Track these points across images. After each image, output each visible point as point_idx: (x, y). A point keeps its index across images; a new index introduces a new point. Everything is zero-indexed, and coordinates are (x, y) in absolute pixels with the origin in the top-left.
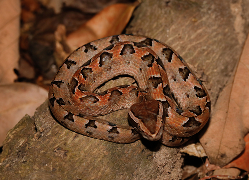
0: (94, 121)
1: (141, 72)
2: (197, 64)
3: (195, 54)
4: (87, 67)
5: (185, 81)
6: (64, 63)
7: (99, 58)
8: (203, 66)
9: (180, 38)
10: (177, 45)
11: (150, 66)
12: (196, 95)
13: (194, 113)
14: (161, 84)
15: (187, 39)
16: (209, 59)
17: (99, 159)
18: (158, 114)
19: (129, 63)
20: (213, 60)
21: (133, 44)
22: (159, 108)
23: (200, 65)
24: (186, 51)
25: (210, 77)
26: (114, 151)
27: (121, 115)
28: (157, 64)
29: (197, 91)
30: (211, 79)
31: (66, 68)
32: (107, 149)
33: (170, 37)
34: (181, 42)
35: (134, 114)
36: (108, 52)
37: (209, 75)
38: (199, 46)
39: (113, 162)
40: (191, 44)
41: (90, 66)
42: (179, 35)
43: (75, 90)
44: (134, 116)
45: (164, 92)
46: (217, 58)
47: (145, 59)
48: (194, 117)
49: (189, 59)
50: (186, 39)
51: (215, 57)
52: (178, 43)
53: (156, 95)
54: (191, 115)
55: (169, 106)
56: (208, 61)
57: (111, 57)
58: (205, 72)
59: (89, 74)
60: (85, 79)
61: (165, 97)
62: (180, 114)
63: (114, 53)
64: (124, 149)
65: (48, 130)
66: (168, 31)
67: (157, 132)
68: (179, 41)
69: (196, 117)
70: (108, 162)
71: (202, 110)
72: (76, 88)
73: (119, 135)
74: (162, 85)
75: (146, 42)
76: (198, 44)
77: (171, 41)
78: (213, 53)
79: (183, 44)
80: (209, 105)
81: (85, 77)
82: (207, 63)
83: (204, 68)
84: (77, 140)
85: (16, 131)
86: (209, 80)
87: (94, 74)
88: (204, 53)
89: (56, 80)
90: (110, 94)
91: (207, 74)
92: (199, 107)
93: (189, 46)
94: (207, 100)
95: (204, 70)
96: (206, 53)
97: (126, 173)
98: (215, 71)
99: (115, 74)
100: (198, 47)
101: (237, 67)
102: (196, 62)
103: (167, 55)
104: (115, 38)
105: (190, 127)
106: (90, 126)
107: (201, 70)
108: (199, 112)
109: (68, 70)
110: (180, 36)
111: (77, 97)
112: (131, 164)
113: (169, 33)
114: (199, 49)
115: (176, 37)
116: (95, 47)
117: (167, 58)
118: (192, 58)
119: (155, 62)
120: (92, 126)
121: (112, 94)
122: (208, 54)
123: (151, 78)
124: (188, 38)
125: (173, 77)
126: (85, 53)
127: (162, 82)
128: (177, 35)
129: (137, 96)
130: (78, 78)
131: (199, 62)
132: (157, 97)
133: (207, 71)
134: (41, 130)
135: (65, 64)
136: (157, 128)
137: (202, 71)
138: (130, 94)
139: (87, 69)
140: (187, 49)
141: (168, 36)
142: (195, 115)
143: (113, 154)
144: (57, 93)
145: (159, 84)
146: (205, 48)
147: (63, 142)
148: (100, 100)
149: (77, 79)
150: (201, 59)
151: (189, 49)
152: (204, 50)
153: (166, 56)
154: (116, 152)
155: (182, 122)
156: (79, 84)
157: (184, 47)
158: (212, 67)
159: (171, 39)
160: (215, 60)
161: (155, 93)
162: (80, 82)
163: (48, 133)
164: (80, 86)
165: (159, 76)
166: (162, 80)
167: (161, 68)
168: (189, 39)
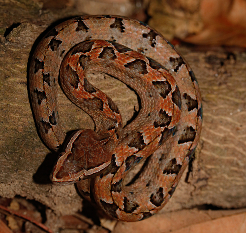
0: (46, 98)
1: (147, 117)
2: (213, 167)
3: (225, 158)
4: (116, 52)
5: (164, 173)
6: (116, 18)
7: (134, 60)
8: (215, 174)
9: (238, 129)
10: (225, 132)
11: (156, 125)
12: (152, 195)
13: (125, 205)
14: (137, 150)
15: (239, 138)
16: (229, 176)
17: (7, 126)
18: (88, 169)
19: (151, 96)
20: (232, 180)
21: (173, 90)
22: (98, 166)
23: (213, 171)
24: (222, 146)
25: (208, 188)
26: (28, 137)
27: (80, 120)
28: (162, 133)
29: (157, 193)
30: (206, 189)
31: (111, 24)
32: (25, 128)
33: (231, 117)
34: (231, 134)
35: (76, 139)
36: (148, 67)
37: (210, 186)
38: (240, 156)
39: (15, 143)
40: (237, 146)
41: (118, 55)
42: (241, 126)
43: (77, 53)
44: (73, 142)
45: (128, 158)
46: (238, 184)
47: (161, 115)
48: (118, 207)
49: (214, 154)
50: (240, 136)
51: (238, 181)
52: (229, 130)
53: (121, 151)
54: (120, 202)
55: (114, 173)
56: (226, 176)
57: (143, 73)
58: (210, 180)
59: (108, 57)
60: (99, 57)
61: (123, 164)
62: (111, 191)
63: (150, 74)
64: (39, 146)
65: (19, 46)
66: (239, 110)
67: (62, 180)
68: (232, 129)
69: (120, 209)
70: (11, 138)
71: (135, 212)
72: (79, 54)
73: (46, 134)
74: (137, 152)
75: (191, 102)
76: (242, 154)
77: (226, 120)
78: (241, 177)
79: (231, 137)
80: (147, 215)
81: (101, 56)
82: (222, 177)
83: (214, 177)
84: (20, 87)
85: (16, 3)
86: (203, 189)
87: (112, 63)
88: (234, 166)
89: (85, 22)
90: (92, 97)
91: (210, 183)
92: (136, 206)
93: (232, 146)
94: (153, 210)
95: (211, 177)
96: (236, 169)
97: (13, 162)
98: (221, 190)
99: (132, 85)
100: (236, 156)
101: (237, 214)
102: (215, 164)
103: (186, 134)
104: (179, 61)
105: (105, 209)
106: (38, 95)
107: (209, 174)
108: (128, 210)
109: (109, 28)
110: (240, 128)
111: (69, 61)
112: (28, 163)
113: (237, 113)
114: (235, 159)
115: (235, 124)
116: (155, 43)
117: (183, 137)
118: (217, 156)
119: (163, 129)
120: (38, 98)
121: (93, 99)
122: (236, 171)
123: (140, 134)
124: (242, 138)
125: (163, 155)
126: (141, 36)
127: (140, 150)
128: (239, 124)
129: (109, 130)
130: (95, 48)
131: (218, 167)
132: (118, 154)
133: (213, 182)
134: (11, 39)
135: (114, 20)
136: (67, 177)
137: (208, 176)
138: (108, 120)
139: (113, 52)
140: (226, 145)
141: (231, 114)
142: (123, 207)
143: (24, 137)
144: (66, 33)
145: (136, 147)
146: (241, 164)
147: (8, 73)
148: (77, 90)
149: (93, 47)
150: (223, 167)
151: (227, 149)
152: (237, 164)
153: (184, 134)
154: (29, 139)
155: (103, 198)
156: (86, 54)
157: (225, 140)
158: (222, 184)
159: (229, 119)
160: (234, 183)
161: (122, 149)
162: (91, 53)
163: (14, 47)
164: (85, 56)
165: (146, 141)
166: (143, 148)
167: (159, 139)
168: (241, 140)
